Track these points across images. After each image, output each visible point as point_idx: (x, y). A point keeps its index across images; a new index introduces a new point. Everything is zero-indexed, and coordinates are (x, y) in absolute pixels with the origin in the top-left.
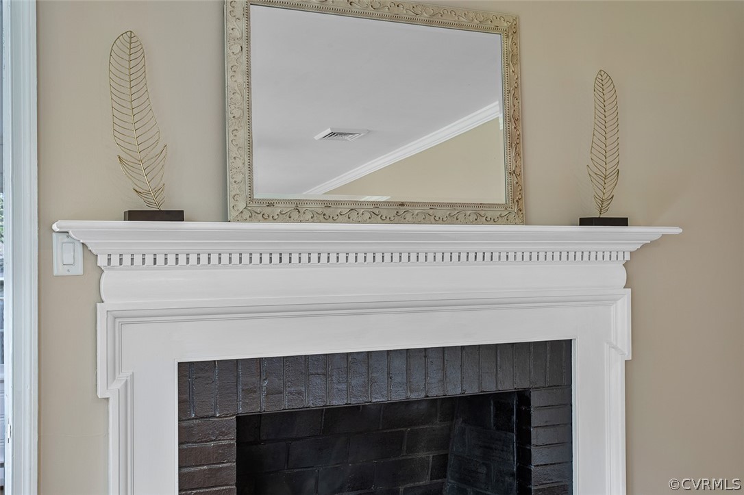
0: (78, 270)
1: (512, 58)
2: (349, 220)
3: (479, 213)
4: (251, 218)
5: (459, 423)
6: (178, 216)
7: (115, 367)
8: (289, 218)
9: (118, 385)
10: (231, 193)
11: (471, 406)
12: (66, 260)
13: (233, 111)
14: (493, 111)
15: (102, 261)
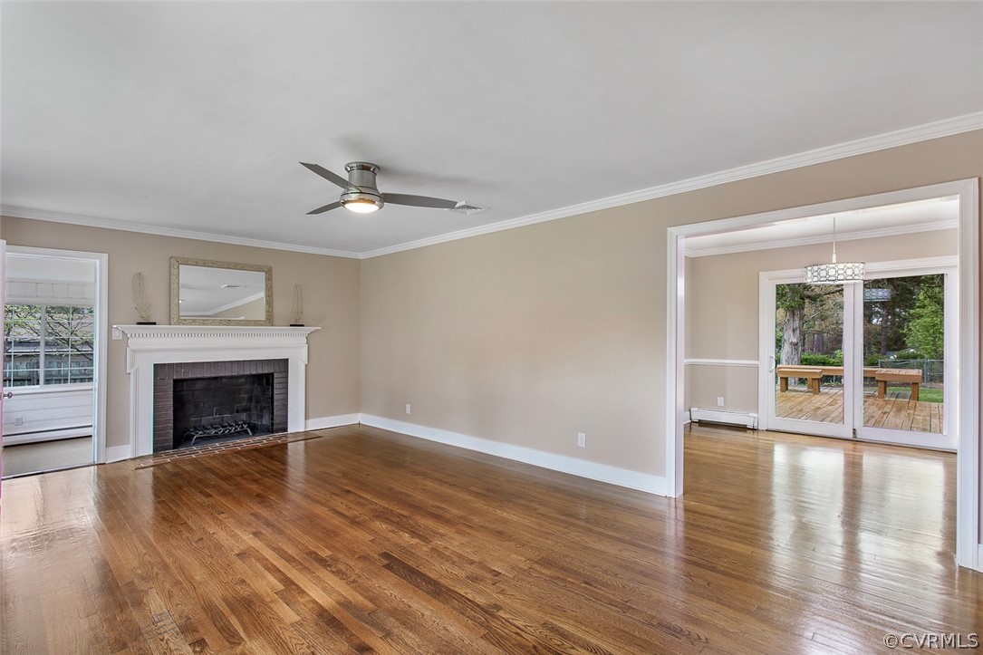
0: (121, 338)
1: (269, 279)
2: (212, 325)
3: (256, 323)
4: (179, 324)
5: (256, 385)
6: (155, 324)
7: (133, 365)
8: (191, 324)
9: (133, 370)
10: (172, 316)
11: (258, 378)
12: (117, 335)
13: (173, 294)
14: (262, 295)
15: (129, 336)
